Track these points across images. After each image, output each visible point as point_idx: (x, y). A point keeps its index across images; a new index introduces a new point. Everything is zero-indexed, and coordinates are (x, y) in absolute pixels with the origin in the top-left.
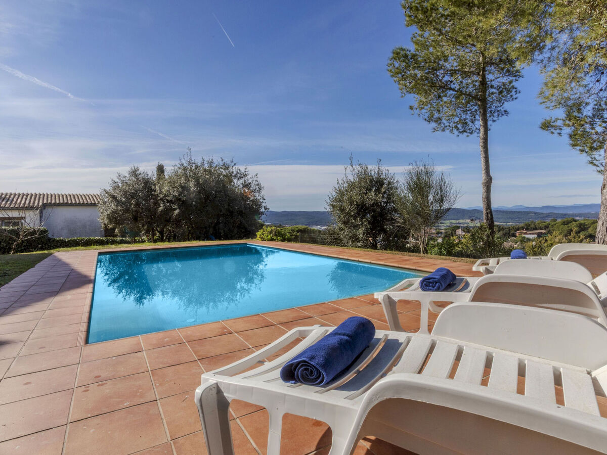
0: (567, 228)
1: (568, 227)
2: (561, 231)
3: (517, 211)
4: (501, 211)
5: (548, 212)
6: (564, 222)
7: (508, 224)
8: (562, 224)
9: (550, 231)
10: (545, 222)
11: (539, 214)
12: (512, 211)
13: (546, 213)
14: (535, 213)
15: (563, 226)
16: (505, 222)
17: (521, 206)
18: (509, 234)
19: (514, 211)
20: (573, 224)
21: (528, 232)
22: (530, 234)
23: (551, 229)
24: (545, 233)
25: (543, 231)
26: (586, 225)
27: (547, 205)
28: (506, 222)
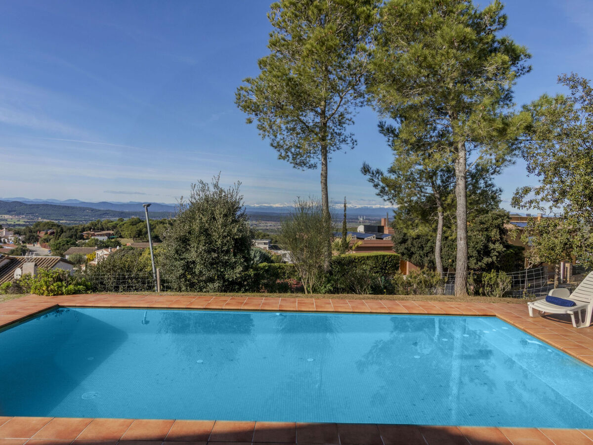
0: (136, 229)
1: (137, 227)
2: (130, 232)
3: (71, 207)
4: (51, 205)
5: (105, 209)
6: (132, 222)
7: (61, 222)
8: (131, 225)
9: (118, 231)
10: (112, 222)
11: (97, 211)
12: (66, 206)
13: (103, 210)
14: (92, 210)
15: (131, 226)
16: (56, 220)
17: (75, 200)
18: (76, 235)
19: (68, 207)
20: (141, 225)
21: (96, 233)
22: (98, 235)
23: (120, 229)
24: (113, 234)
25: (111, 232)
26: (152, 225)
27: (104, 201)
28: (59, 220)
